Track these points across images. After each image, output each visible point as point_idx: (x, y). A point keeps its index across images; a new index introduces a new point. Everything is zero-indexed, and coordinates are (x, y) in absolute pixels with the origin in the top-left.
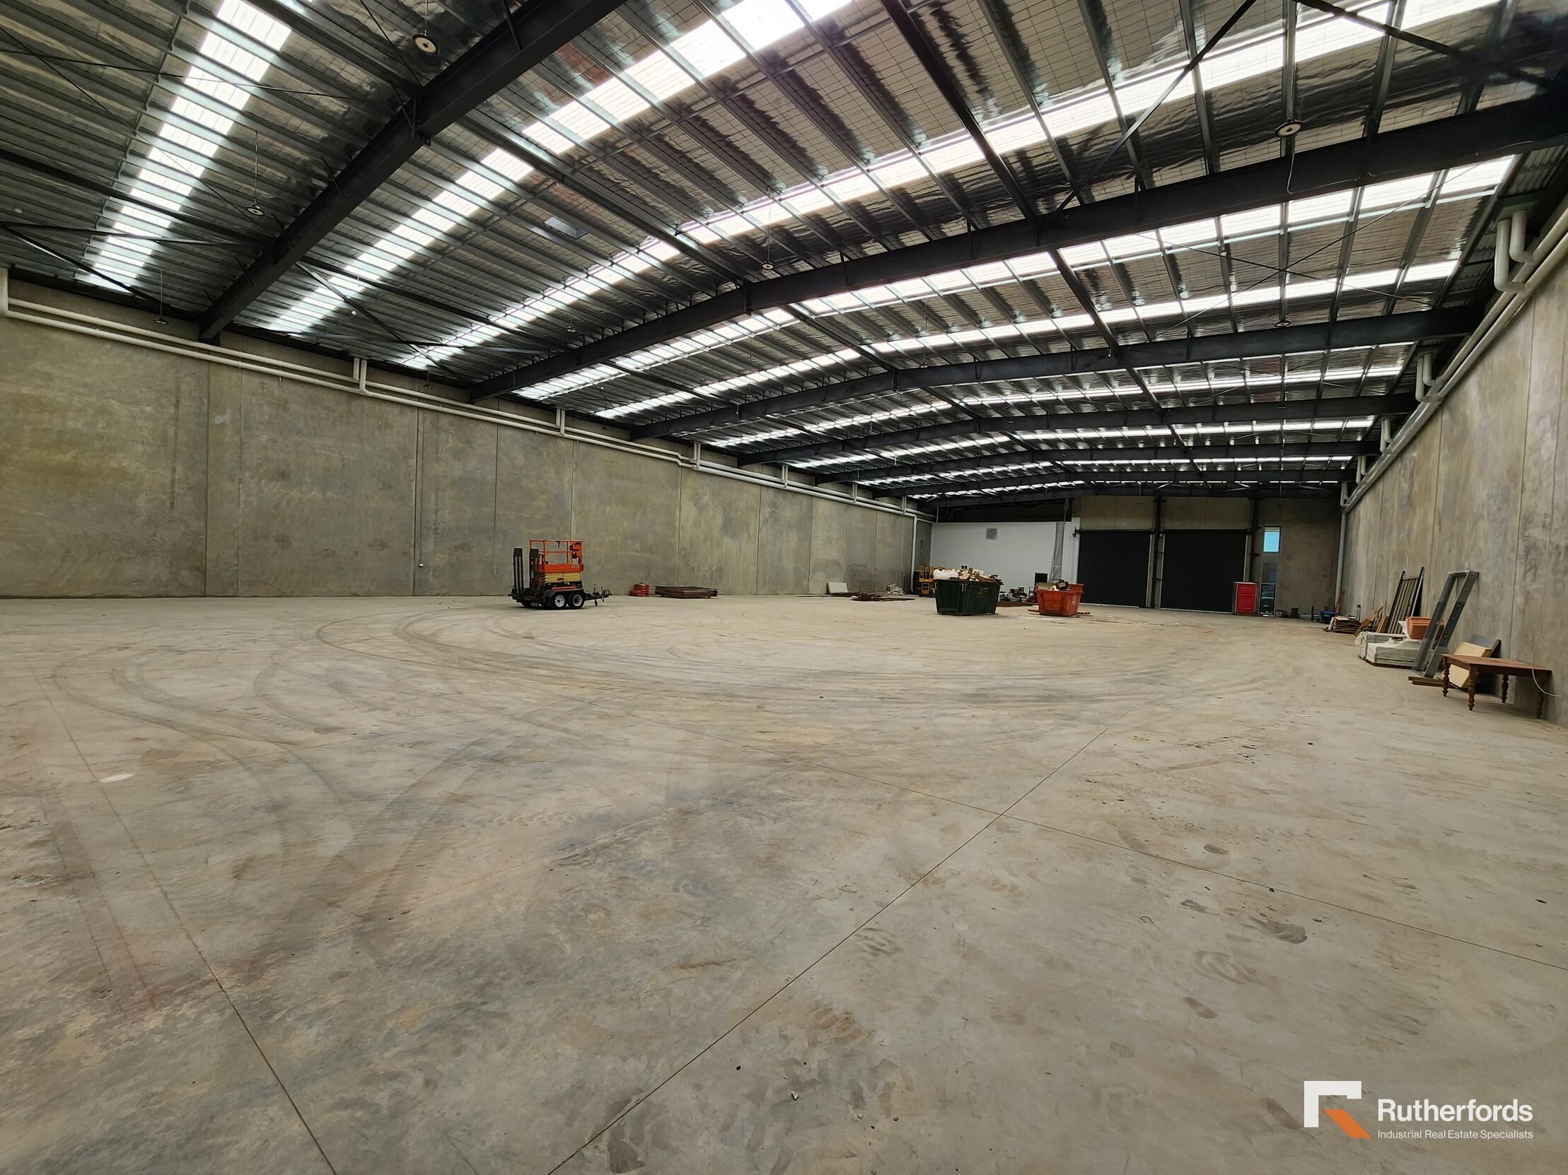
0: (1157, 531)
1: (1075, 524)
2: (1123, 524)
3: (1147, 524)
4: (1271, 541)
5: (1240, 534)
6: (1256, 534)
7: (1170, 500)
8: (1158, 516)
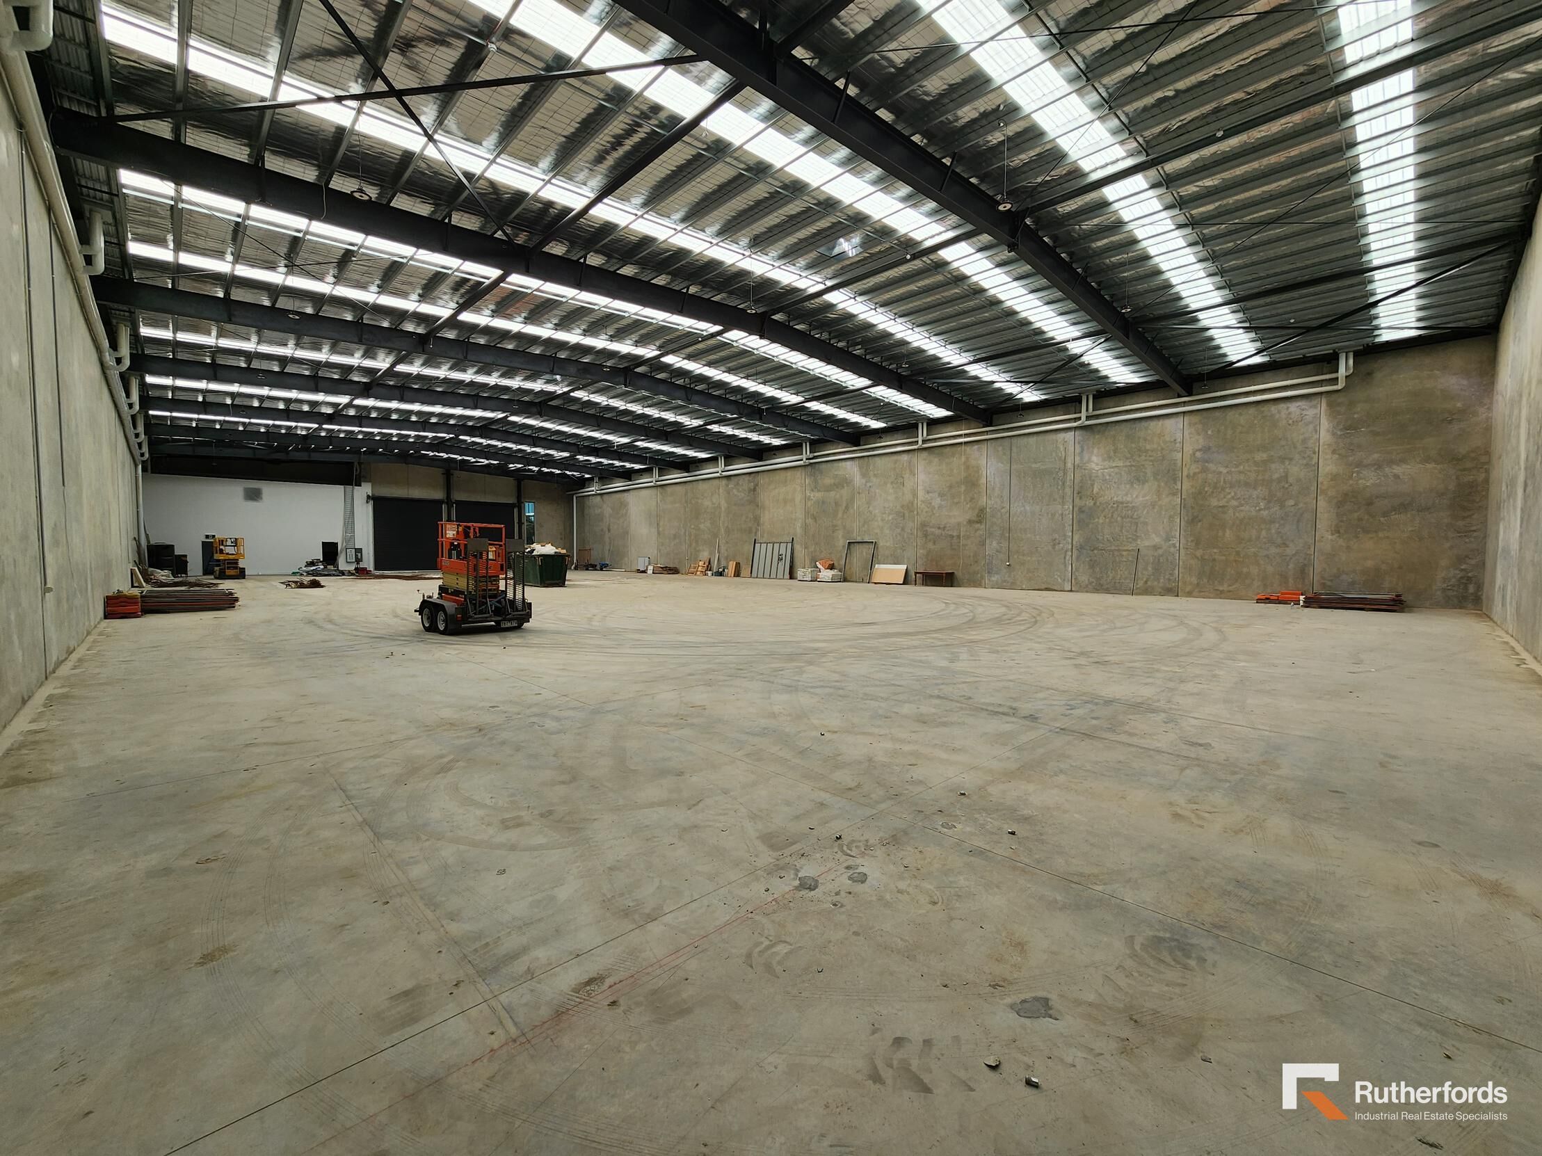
0: (449, 501)
1: (365, 489)
2: (417, 493)
3: (438, 495)
4: (530, 511)
5: (512, 506)
6: (519, 506)
7: (457, 473)
8: (448, 488)
